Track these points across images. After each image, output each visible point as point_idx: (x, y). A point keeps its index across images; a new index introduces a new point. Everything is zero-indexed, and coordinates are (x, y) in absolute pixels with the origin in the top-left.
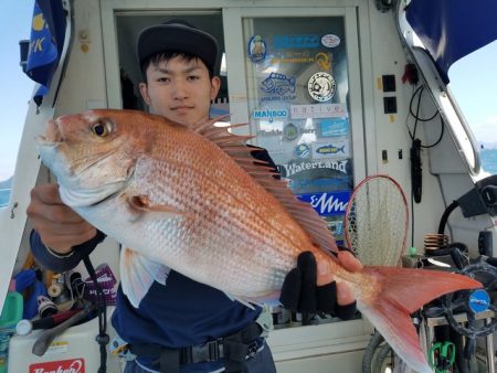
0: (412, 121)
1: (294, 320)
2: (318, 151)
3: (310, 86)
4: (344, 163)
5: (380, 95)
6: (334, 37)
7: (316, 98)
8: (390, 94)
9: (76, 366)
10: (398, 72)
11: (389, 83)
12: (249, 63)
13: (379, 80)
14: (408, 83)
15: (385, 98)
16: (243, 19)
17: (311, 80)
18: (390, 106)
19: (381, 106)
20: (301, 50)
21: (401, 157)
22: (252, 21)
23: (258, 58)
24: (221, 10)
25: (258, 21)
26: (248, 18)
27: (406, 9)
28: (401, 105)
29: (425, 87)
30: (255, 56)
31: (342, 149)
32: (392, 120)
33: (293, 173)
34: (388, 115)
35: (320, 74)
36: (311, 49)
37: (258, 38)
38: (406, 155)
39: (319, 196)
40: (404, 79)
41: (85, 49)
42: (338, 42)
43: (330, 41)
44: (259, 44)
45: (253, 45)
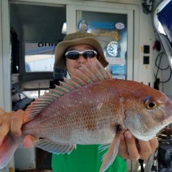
0: (156, 69)
3: (108, 48)
5: (142, 55)
6: (122, 24)
7: (110, 54)
8: (147, 55)
10: (151, 45)
11: (146, 49)
13: (142, 47)
14: (155, 50)
15: (144, 57)
16: (77, 11)
17: (109, 45)
18: (146, 61)
19: (142, 60)
20: (105, 29)
22: (81, 13)
24: (66, 5)
26: (79, 11)
27: (158, 14)
28: (151, 60)
29: (164, 53)
32: (147, 67)
34: (145, 65)
35: (114, 42)
37: (84, 21)
38: (152, 85)
40: (154, 48)
43: (120, 26)
45: (81, 25)
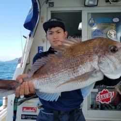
1: (98, 108)
3: (108, 34)
7: (110, 38)
9: (34, 109)
12: (89, 26)
16: (88, 13)
17: (109, 32)
20: (106, 23)
23: (92, 25)
24: (81, 11)
25: (92, 14)
26: (90, 13)
35: (112, 30)
36: (109, 22)
37: (92, 19)
41: (42, 22)
42: (118, 20)
44: (92, 21)
45: (90, 21)
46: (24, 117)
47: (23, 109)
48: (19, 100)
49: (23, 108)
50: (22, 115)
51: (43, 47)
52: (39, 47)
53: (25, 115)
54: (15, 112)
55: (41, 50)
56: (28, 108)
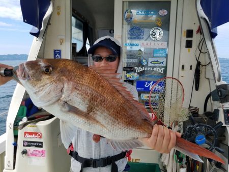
0: (198, 53)
2: (151, 63)
3: (151, 33)
4: (163, 69)
5: (185, 39)
6: (165, 11)
7: (153, 39)
8: (189, 39)
9: (39, 135)
10: (195, 29)
11: (190, 33)
12: (125, 22)
13: (185, 31)
14: (199, 34)
15: (187, 41)
16: (123, 2)
17: (152, 30)
18: (189, 44)
19: (184, 44)
21: (191, 69)
25: (130, 3)
26: (126, 2)
30: (127, 19)
31: (162, 63)
32: (189, 51)
33: (139, 71)
34: (187, 49)
35: (156, 28)
37: (129, 10)
38: (194, 68)
39: (149, 82)
40: (197, 32)
41: (59, 14)
42: (166, 13)
43: (163, 13)
44: (129, 13)
45: (127, 14)
46: (26, 144)
47: (25, 135)
48: (21, 123)
49: (25, 133)
50: (24, 141)
51: (60, 51)
52: (55, 51)
53: (28, 142)
54: (16, 137)
55: (58, 55)
56: (31, 134)
